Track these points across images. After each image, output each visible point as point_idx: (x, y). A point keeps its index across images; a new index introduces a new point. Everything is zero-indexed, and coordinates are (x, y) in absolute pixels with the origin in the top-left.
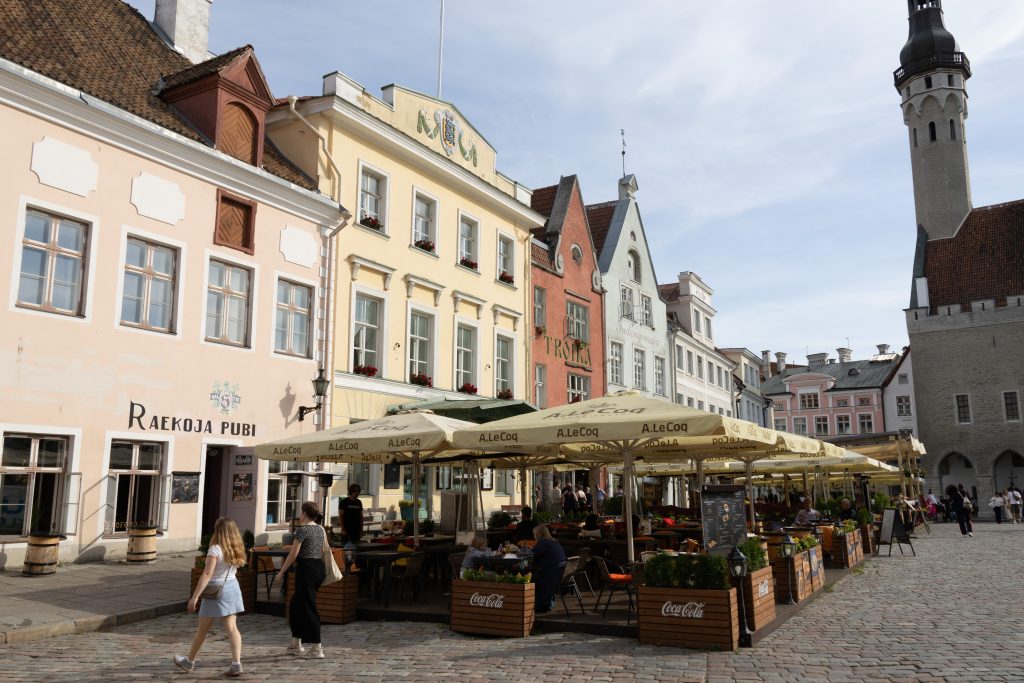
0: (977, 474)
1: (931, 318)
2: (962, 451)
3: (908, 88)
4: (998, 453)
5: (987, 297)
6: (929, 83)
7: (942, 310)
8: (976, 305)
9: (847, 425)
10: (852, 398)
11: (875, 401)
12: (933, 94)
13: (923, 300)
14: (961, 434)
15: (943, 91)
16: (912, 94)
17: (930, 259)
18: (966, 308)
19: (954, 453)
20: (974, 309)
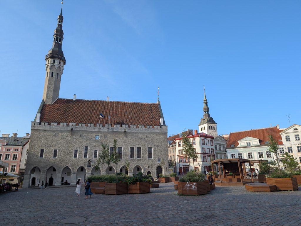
0: (41, 173)
1: (39, 125)
2: (39, 167)
3: (48, 61)
4: (49, 167)
5: (56, 122)
6: (54, 61)
7: (43, 124)
8: (52, 124)
9: (8, 157)
10: (12, 148)
11: (20, 150)
12: (55, 64)
13: (38, 120)
14: (40, 161)
15: (57, 65)
16: (49, 63)
17: (43, 109)
18: (49, 124)
19: (36, 167)
20: (51, 125)
